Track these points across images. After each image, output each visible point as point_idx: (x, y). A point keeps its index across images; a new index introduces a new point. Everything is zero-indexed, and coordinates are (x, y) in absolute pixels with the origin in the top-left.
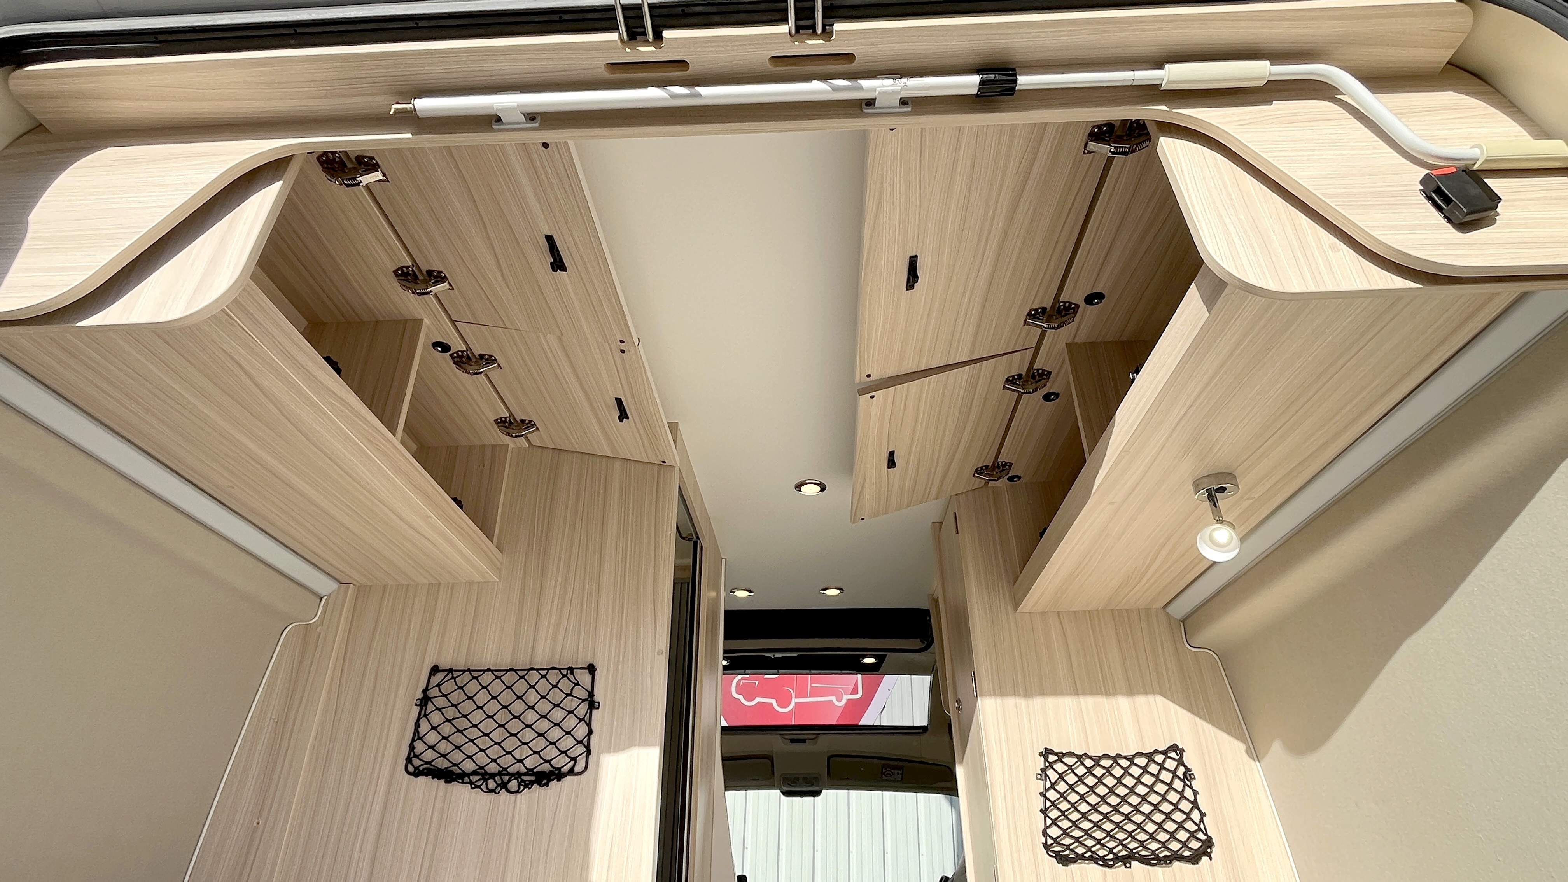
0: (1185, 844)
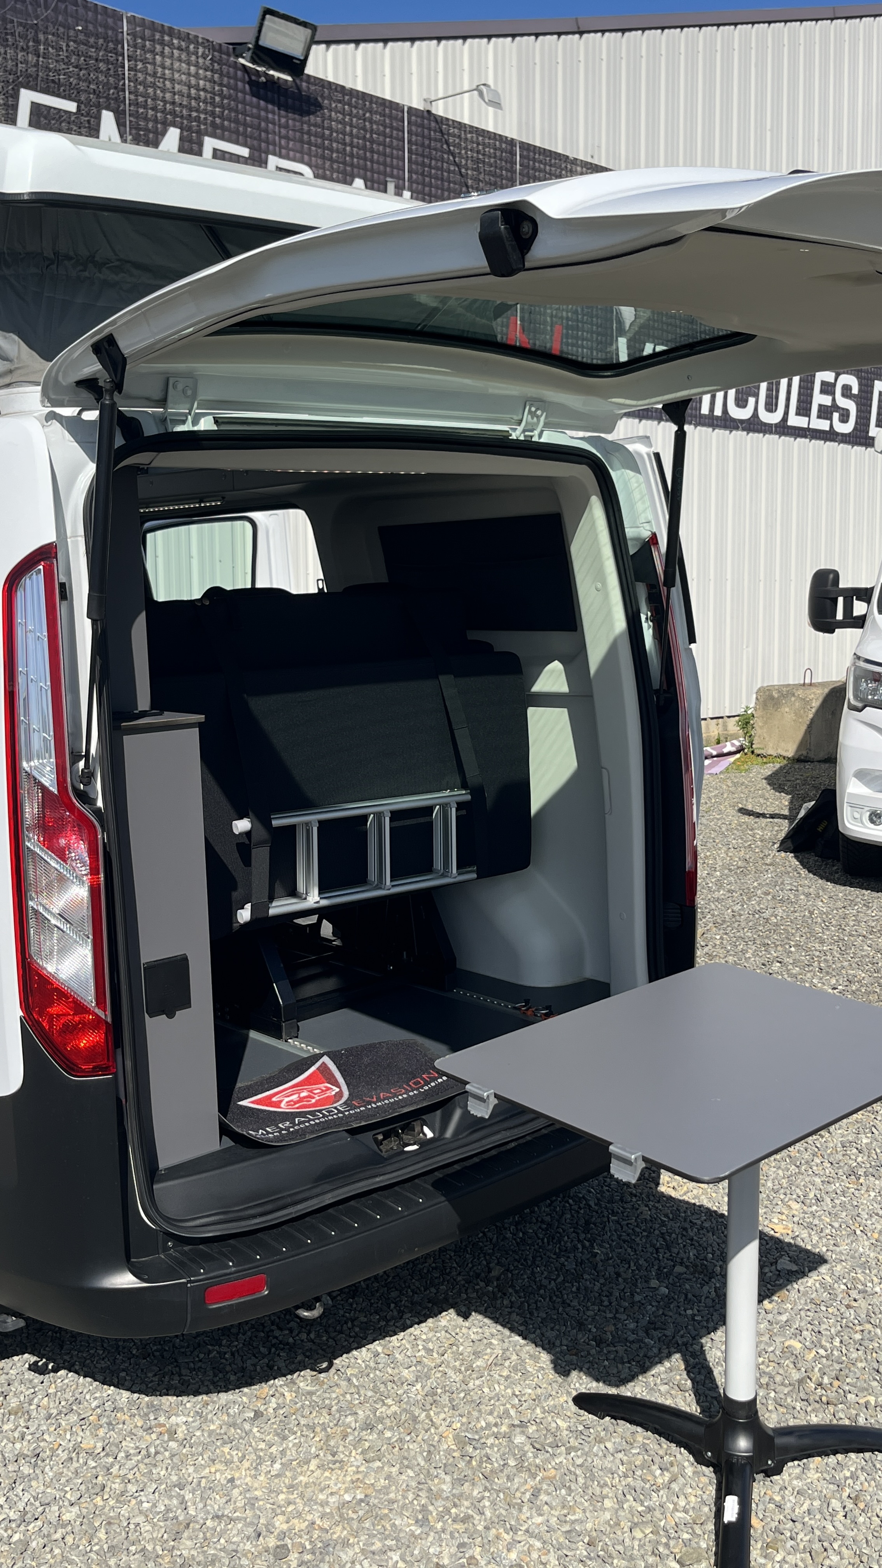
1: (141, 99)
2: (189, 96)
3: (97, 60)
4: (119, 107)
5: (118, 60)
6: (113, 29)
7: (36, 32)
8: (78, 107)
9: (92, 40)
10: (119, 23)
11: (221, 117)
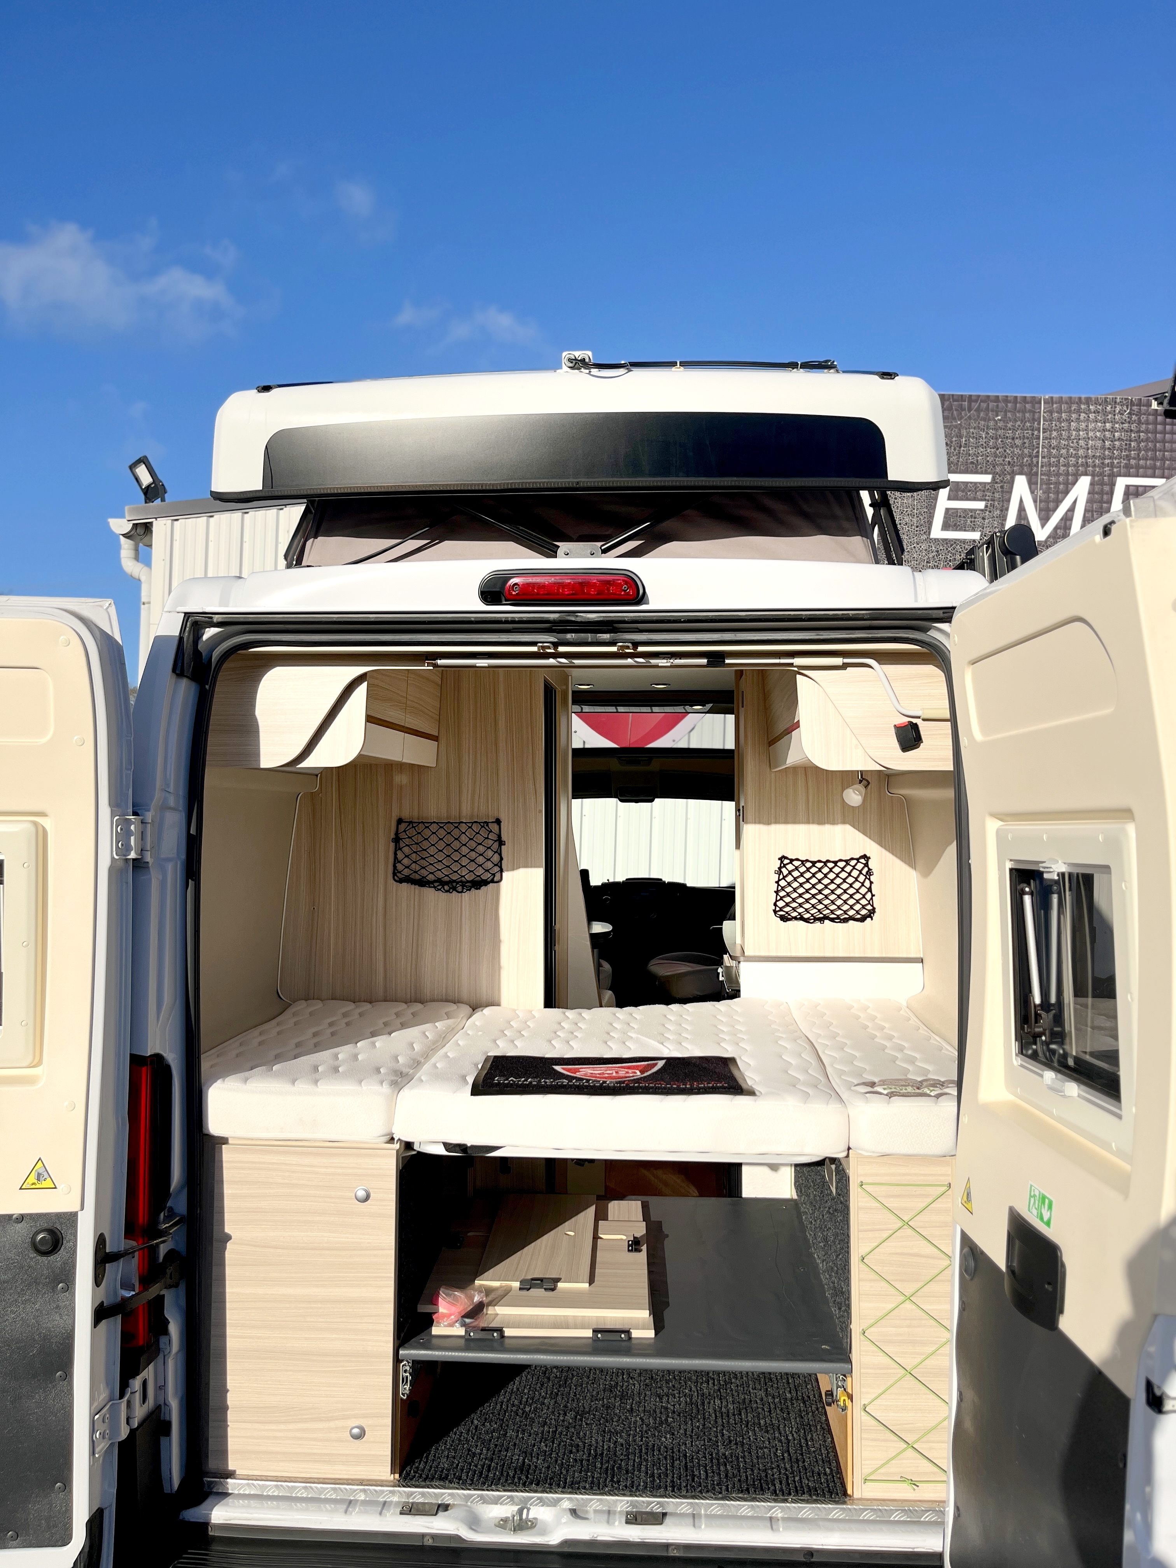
0: (858, 912)
1: (1053, 460)
2: (1103, 448)
3: (1013, 439)
4: (1032, 470)
5: (1033, 434)
6: (1030, 411)
7: (960, 430)
8: (993, 479)
9: (1009, 425)
10: (1037, 406)
11: (1138, 458)
